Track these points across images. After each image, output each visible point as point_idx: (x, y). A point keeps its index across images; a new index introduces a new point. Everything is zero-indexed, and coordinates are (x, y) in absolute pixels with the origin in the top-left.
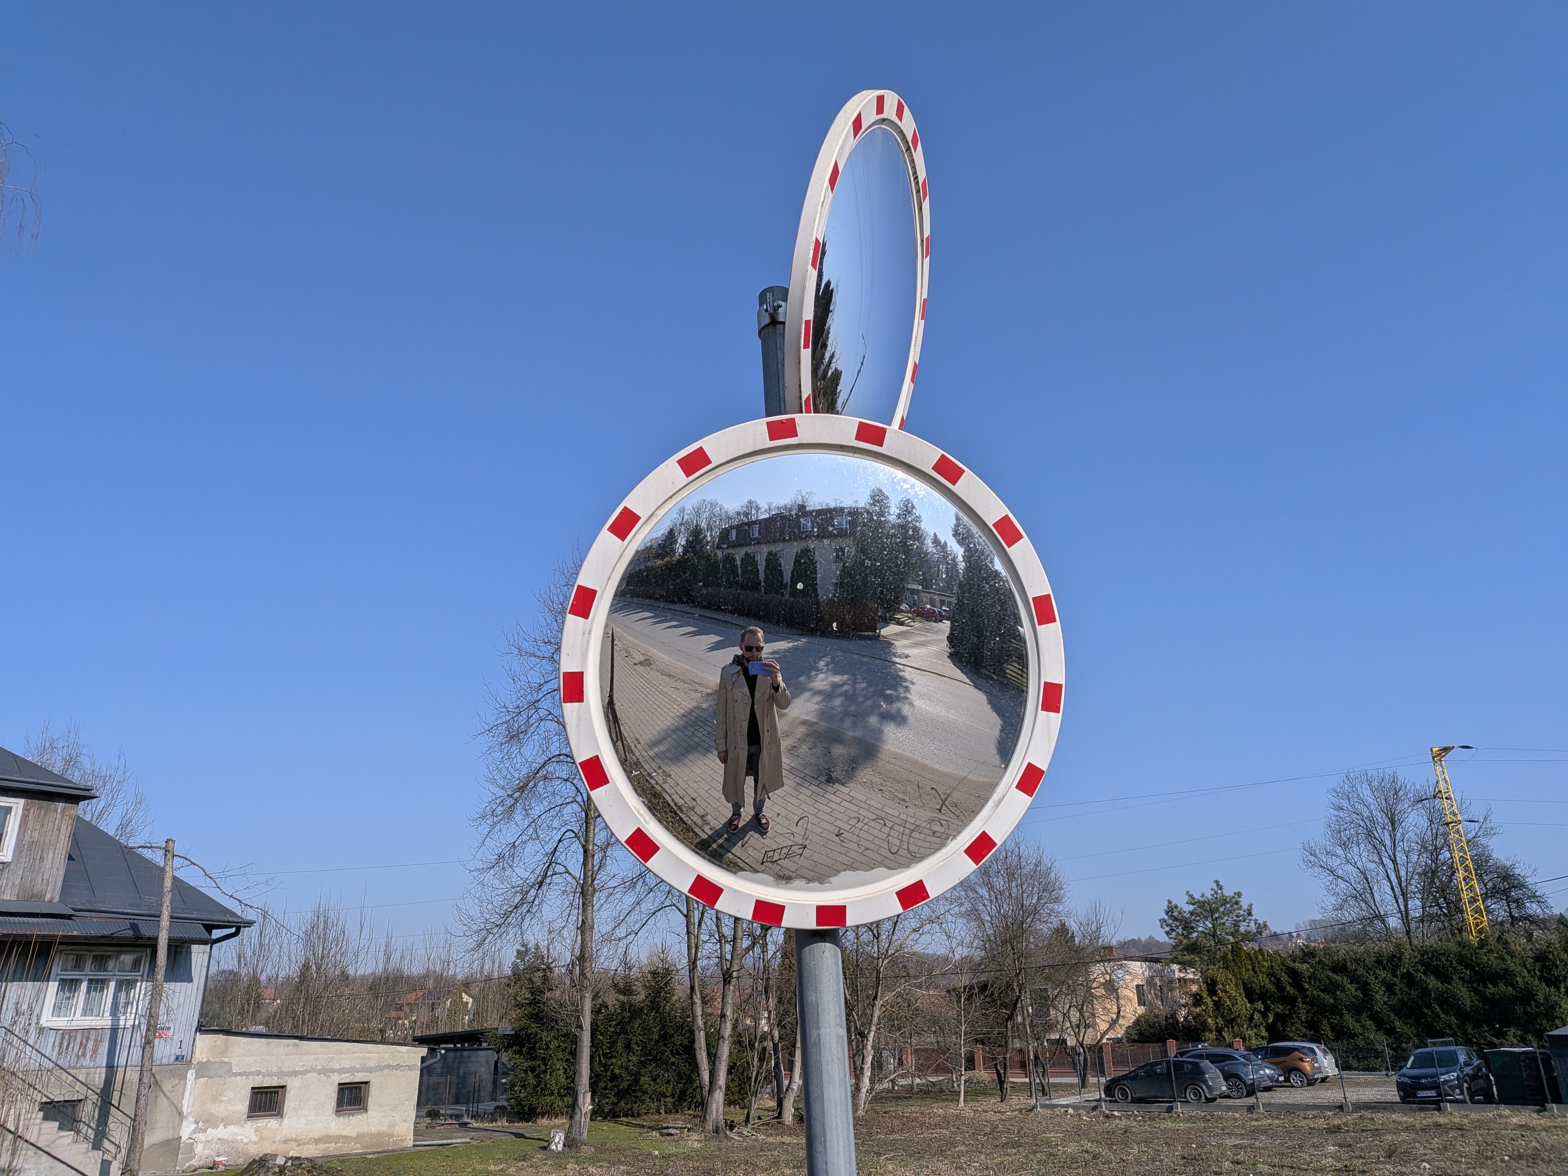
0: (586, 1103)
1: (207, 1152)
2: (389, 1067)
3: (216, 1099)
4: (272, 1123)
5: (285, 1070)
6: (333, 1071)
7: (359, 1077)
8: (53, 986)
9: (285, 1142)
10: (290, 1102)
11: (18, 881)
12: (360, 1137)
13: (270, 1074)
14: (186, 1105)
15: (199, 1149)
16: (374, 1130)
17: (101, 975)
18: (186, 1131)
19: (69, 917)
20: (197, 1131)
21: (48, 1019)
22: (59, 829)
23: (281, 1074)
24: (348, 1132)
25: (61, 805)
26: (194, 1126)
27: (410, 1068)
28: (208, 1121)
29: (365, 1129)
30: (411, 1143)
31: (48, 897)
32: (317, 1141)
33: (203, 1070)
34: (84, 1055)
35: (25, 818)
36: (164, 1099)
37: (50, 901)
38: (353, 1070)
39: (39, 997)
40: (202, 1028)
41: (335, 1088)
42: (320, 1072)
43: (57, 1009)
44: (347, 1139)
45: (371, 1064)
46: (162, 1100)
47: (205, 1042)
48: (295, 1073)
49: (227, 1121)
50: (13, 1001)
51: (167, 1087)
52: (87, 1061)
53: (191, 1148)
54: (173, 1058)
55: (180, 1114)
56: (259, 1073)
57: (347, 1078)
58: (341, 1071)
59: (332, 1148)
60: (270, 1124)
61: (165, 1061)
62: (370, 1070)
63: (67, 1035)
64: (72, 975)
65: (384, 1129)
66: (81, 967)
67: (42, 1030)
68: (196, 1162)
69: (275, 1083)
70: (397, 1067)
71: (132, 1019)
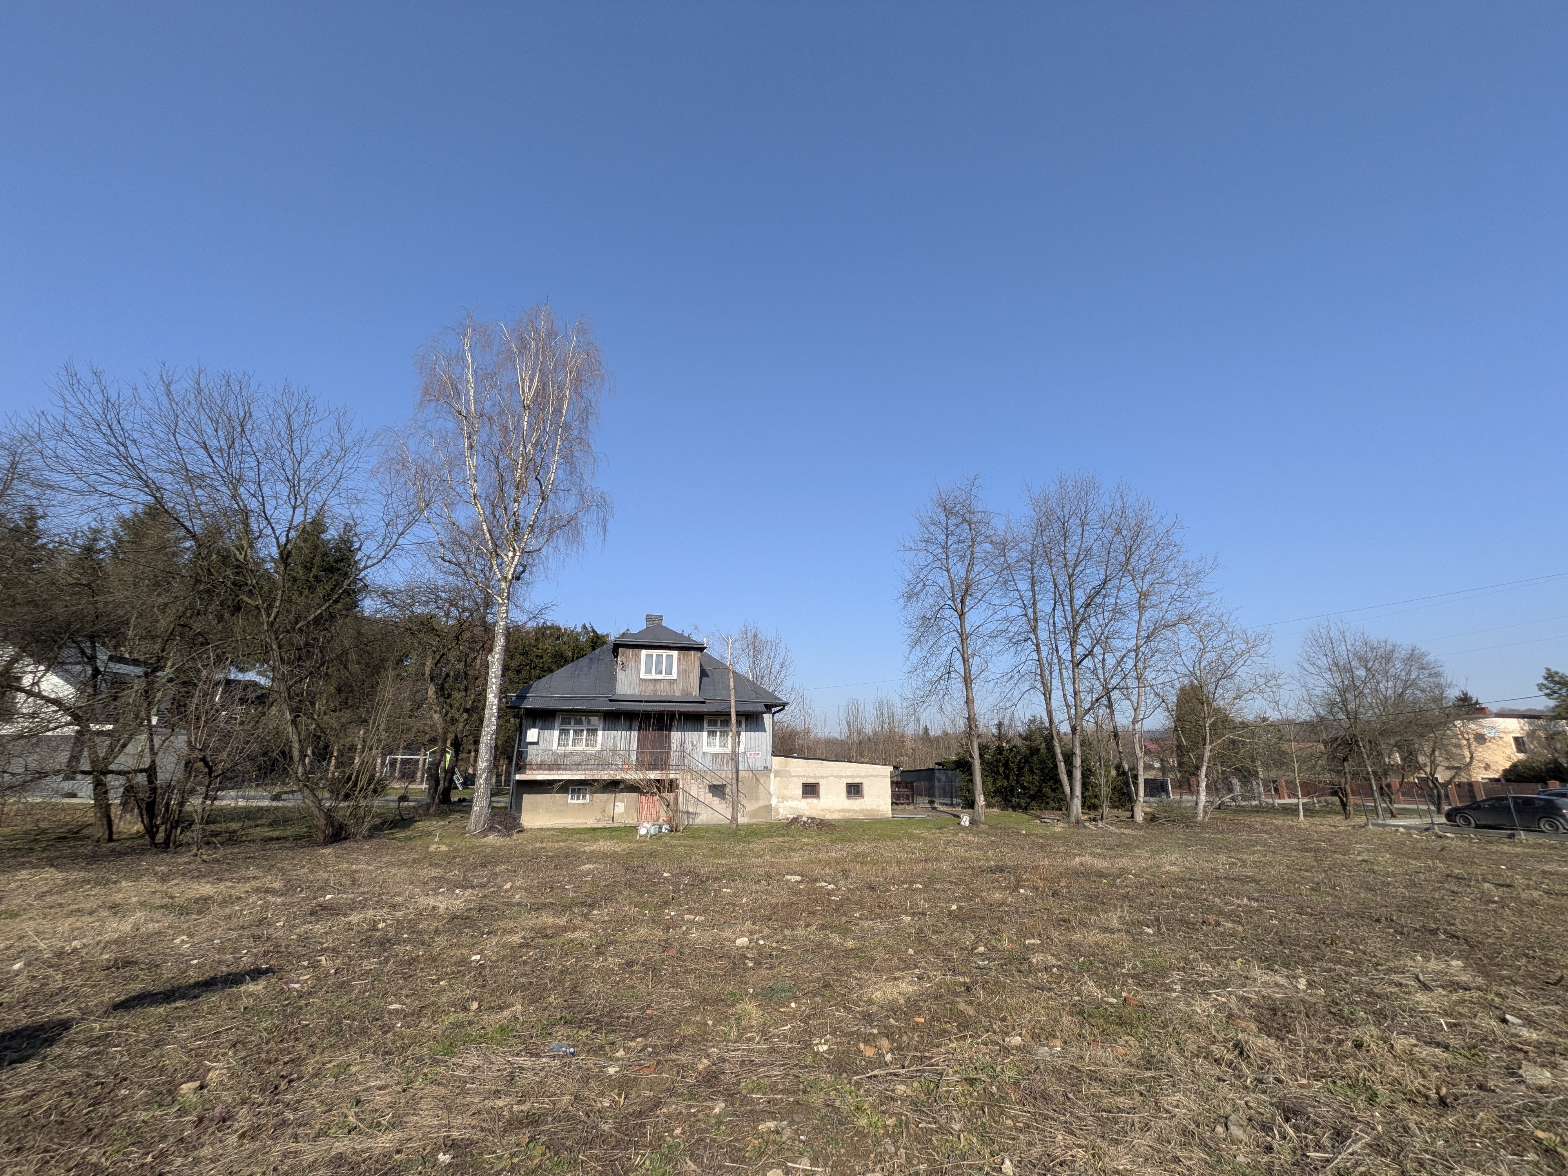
0: (981, 800)
1: (786, 812)
2: (872, 776)
3: (785, 788)
4: (815, 801)
5: (817, 775)
6: (842, 777)
7: (856, 781)
8: (705, 734)
9: (823, 810)
10: (822, 791)
11: (681, 688)
12: (861, 811)
13: (810, 777)
14: (772, 789)
15: (781, 811)
16: (869, 807)
17: (725, 729)
18: (774, 801)
19: (704, 703)
20: (779, 802)
21: (705, 749)
22: (694, 663)
23: (815, 777)
24: (854, 808)
25: (693, 653)
26: (777, 800)
27: (885, 777)
28: (783, 798)
29: (864, 807)
30: (891, 816)
31: (694, 694)
32: (839, 811)
33: (777, 774)
34: (724, 765)
35: (679, 659)
37: (696, 696)
38: (853, 777)
39: (700, 739)
40: (774, 754)
41: (845, 785)
42: (835, 777)
43: (708, 744)
44: (855, 811)
45: (863, 774)
46: (761, 787)
47: (777, 762)
48: (823, 777)
49: (793, 798)
50: (690, 740)
51: (762, 781)
52: (725, 768)
53: (777, 810)
54: (763, 768)
55: (770, 794)
56: (804, 776)
57: (850, 781)
58: (847, 777)
59: (848, 815)
60: (813, 801)
61: (759, 769)
62: (862, 777)
63: (715, 756)
64: (712, 729)
65: (874, 807)
66: (716, 725)
67: (704, 753)
68: (780, 817)
69: (813, 781)
70: (877, 776)
71: (742, 749)
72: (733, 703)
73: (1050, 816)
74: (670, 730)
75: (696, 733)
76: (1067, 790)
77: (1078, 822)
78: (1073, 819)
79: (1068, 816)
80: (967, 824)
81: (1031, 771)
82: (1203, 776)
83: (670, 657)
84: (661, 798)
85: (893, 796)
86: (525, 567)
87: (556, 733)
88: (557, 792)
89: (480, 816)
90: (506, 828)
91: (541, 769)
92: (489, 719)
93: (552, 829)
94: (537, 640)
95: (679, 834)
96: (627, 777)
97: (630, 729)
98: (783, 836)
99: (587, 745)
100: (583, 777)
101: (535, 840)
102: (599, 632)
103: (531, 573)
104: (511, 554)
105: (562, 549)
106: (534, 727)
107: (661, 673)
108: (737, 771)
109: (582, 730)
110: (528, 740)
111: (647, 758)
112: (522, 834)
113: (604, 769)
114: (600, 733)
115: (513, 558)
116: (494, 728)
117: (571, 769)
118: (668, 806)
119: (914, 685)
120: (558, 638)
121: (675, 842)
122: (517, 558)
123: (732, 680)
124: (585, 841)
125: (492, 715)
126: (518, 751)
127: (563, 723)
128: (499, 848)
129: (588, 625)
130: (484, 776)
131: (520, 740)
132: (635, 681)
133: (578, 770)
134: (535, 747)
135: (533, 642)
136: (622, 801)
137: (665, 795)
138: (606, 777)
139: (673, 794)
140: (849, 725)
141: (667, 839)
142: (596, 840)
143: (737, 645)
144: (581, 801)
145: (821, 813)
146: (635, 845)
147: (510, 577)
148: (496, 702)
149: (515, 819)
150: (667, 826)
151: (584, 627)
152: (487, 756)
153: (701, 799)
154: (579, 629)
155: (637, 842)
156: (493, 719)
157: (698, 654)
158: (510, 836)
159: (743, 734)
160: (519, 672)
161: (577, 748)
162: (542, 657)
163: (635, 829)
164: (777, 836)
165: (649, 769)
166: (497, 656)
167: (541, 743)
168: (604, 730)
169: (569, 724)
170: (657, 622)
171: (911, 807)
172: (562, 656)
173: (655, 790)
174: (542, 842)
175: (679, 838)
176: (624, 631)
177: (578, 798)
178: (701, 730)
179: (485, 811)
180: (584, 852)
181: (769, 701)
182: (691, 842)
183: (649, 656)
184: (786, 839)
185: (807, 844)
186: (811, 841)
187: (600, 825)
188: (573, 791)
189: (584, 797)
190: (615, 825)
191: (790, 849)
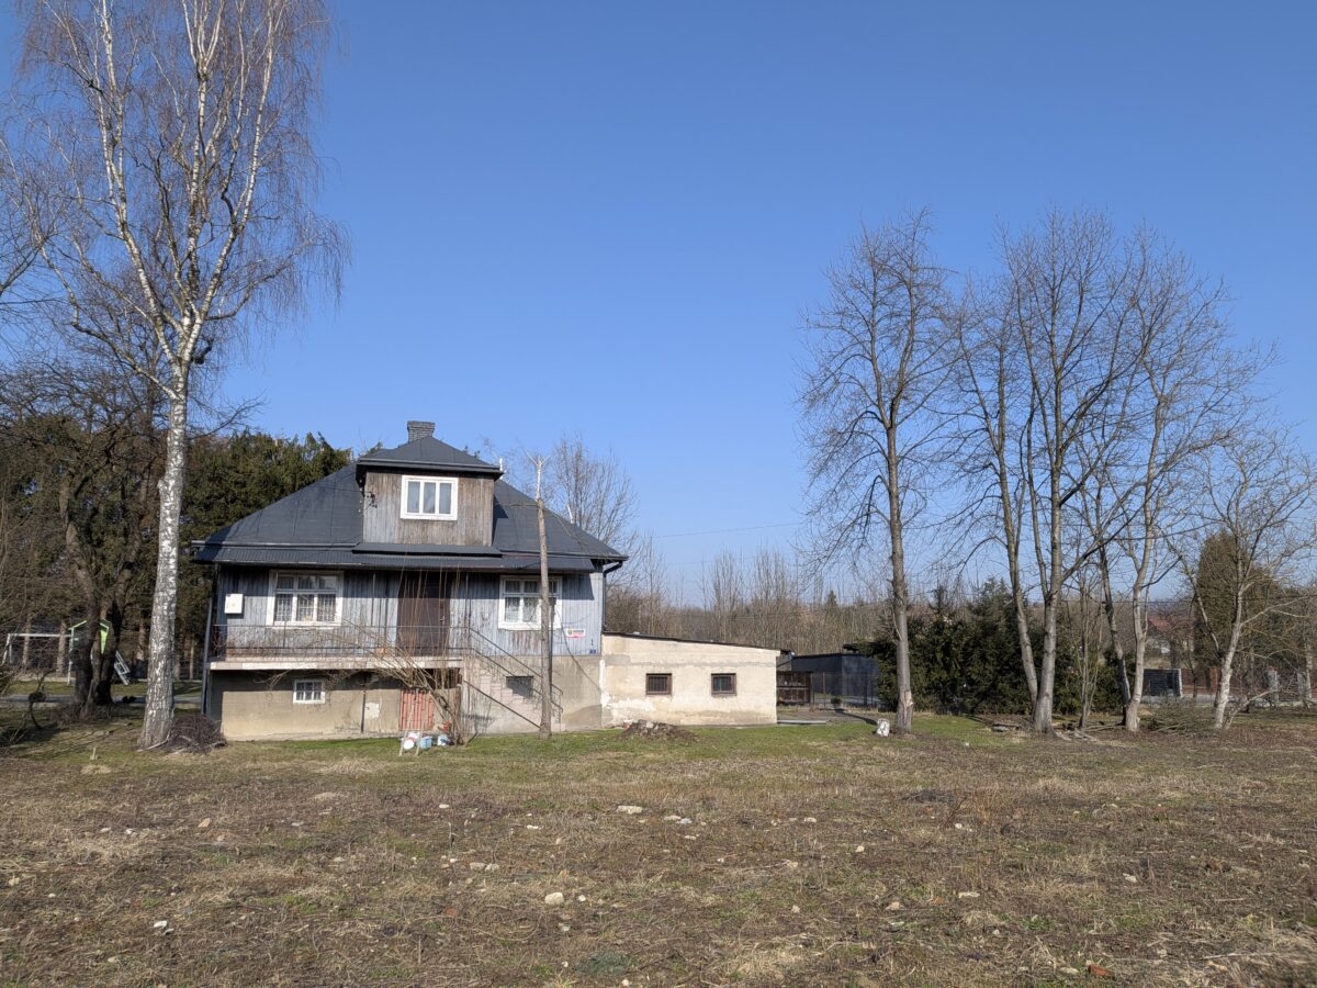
0: (907, 699)
1: (621, 716)
2: (749, 663)
3: (622, 680)
4: (665, 699)
5: (669, 662)
6: (707, 665)
7: (727, 670)
8: (502, 602)
9: (676, 713)
10: (676, 684)
11: (464, 533)
12: (733, 713)
13: (658, 665)
14: (602, 683)
15: (615, 713)
16: (744, 709)
17: (531, 595)
18: (605, 701)
19: (500, 556)
20: (611, 701)
21: (503, 624)
22: (484, 497)
23: (666, 665)
24: (723, 709)
25: (482, 480)
26: (609, 698)
27: (768, 665)
28: (618, 696)
29: (737, 708)
30: (775, 721)
31: (484, 542)
32: (700, 714)
33: (610, 660)
34: (529, 647)
35: (460, 490)
36: (587, 679)
37: (487, 545)
38: (721, 665)
39: (493, 610)
40: (605, 632)
41: (709, 677)
42: (696, 665)
43: (507, 617)
44: (723, 714)
45: (736, 661)
46: (585, 679)
47: (610, 643)
48: (678, 665)
49: (632, 696)
50: (479, 611)
51: (587, 670)
52: (531, 652)
53: (609, 713)
54: (588, 652)
55: (599, 689)
56: (650, 664)
57: (717, 671)
58: (712, 665)
59: (712, 720)
60: (661, 700)
61: (583, 653)
62: (735, 665)
63: (516, 635)
64: (513, 594)
65: (752, 708)
66: (518, 590)
67: (500, 630)
68: (614, 723)
69: (663, 671)
70: (758, 663)
71: (557, 625)
72: (544, 557)
73: (1005, 721)
74: (449, 597)
75: (487, 600)
76: (1034, 685)
77: (1045, 731)
78: (1039, 727)
79: (1033, 721)
80: (886, 733)
81: (983, 658)
82: (1228, 666)
83: (448, 486)
84: (436, 696)
85: (779, 693)
86: (210, 342)
87: (271, 601)
88: (275, 689)
89: (158, 723)
90: (198, 740)
91: (250, 654)
92: (165, 580)
93: (270, 742)
94: (234, 457)
95: (463, 748)
96: (383, 665)
97: (387, 595)
98: (617, 749)
99: (319, 619)
100: (314, 666)
101: (244, 757)
102: (335, 446)
103: (220, 351)
104: (186, 321)
105: (270, 314)
106: (235, 591)
107: (432, 510)
108: (550, 656)
109: (311, 597)
110: (227, 611)
111: (413, 638)
112: (224, 750)
113: (347, 655)
114: (340, 601)
115: (191, 327)
116: (173, 592)
117: (294, 655)
118: (445, 707)
119: (815, 532)
120: (269, 456)
121: (457, 760)
122: (196, 328)
123: (542, 523)
124: (320, 759)
125: (169, 573)
126: (213, 628)
127: (280, 586)
128: (190, 770)
129: (316, 436)
130: (161, 664)
131: (214, 611)
132: (393, 521)
133: (306, 655)
134: (238, 621)
135: (229, 461)
136: (377, 702)
137: (441, 692)
138: (350, 666)
139: (452, 691)
140: (717, 590)
141: (445, 756)
142: (338, 758)
143: (550, 470)
144: (312, 701)
145: (674, 717)
146: (397, 764)
147: (187, 357)
148: (174, 552)
149: (212, 727)
150: (445, 737)
151: (310, 439)
152: (164, 635)
153: (497, 696)
154: (302, 442)
155: (399, 760)
156: (171, 579)
157: (491, 483)
158: (204, 751)
159: (559, 602)
160: (208, 507)
161: (302, 623)
162: (244, 486)
163: (397, 741)
164: (608, 749)
165: (416, 655)
166: (172, 483)
167: (247, 615)
168: (345, 596)
169: (291, 586)
170: (423, 434)
171: (806, 709)
172: (275, 484)
173: (426, 684)
174: (255, 761)
175: (463, 754)
176: (374, 445)
177: (308, 697)
178: (496, 597)
179: (165, 715)
180: (320, 775)
181: (599, 554)
182: (481, 759)
183: (414, 486)
184: (623, 754)
185: (652, 762)
186: (658, 757)
187: (343, 736)
188: (300, 688)
189: (318, 696)
190: (366, 735)
191: (627, 768)
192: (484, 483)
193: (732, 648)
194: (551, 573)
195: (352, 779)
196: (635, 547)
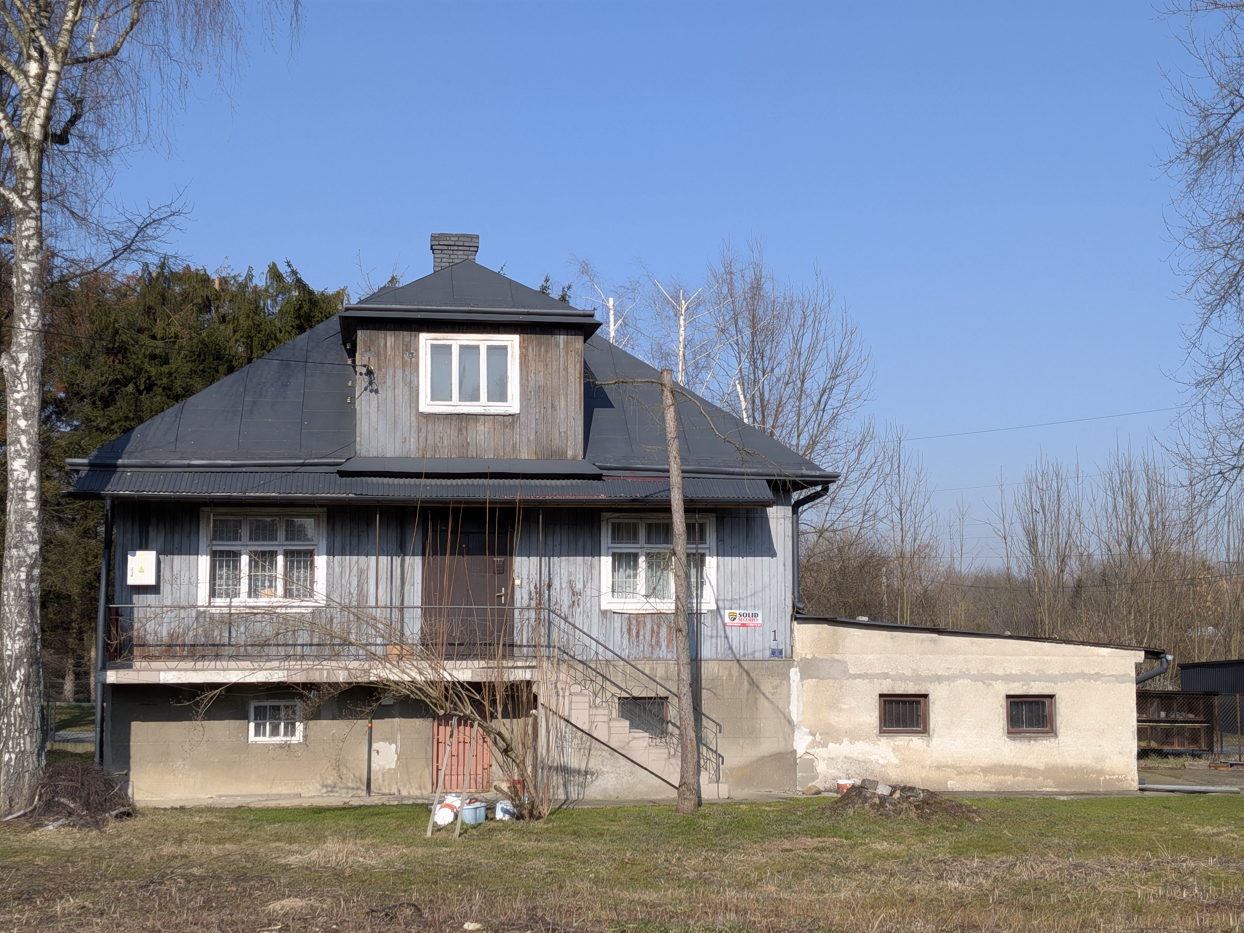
1: (833, 772)
2: (1083, 675)
3: (833, 706)
4: (915, 742)
5: (924, 673)
6: (996, 678)
7: (1037, 688)
8: (606, 562)
9: (939, 768)
10: (937, 714)
11: (532, 437)
12: (1050, 771)
13: (902, 678)
14: (795, 711)
15: (821, 767)
16: (1072, 762)
17: (656, 548)
18: (801, 742)
19: (598, 477)
20: (813, 744)
21: (608, 602)
22: (566, 369)
23: (918, 678)
24: (1030, 761)
25: (562, 339)
26: (810, 738)
27: (1119, 679)
28: (826, 734)
29: (1057, 760)
30: (1135, 786)
31: (570, 453)
32: (986, 771)
33: (810, 669)
34: (658, 644)
35: (524, 357)
36: (766, 703)
37: (574, 459)
38: (1025, 678)
39: (592, 575)
40: (799, 616)
41: (1003, 702)
42: (975, 679)
43: (616, 589)
44: (1030, 771)
45: (1054, 670)
46: (764, 704)
48: (939, 679)
49: (854, 736)
50: (565, 579)
51: (766, 687)
52: (663, 652)
53: (810, 766)
54: (768, 653)
55: (790, 722)
56: (886, 676)
57: (1018, 689)
58: (1008, 678)
59: (1009, 782)
60: (910, 742)
61: (759, 656)
62: (1053, 679)
63: (634, 621)
64: (626, 548)
65: (1088, 761)
66: (634, 538)
67: (604, 613)
68: (819, 784)
69: (911, 689)
70: (1098, 676)
71: (708, 603)
75: (579, 559)
83: (501, 351)
84: (487, 731)
85: (1141, 734)
86: (78, 103)
87: (204, 562)
88: (210, 716)
89: (19, 776)
90: (87, 805)
91: (173, 657)
92: (20, 528)
93: (210, 809)
94: (149, 311)
95: (539, 825)
96: (394, 677)
97: (402, 550)
98: (820, 832)
99: (288, 593)
100: (277, 677)
101: (162, 835)
102: (317, 286)
103: (100, 122)
104: (33, 68)
105: (176, 44)
106: (144, 546)
107: (474, 397)
108: (695, 661)
109: (273, 554)
110: (131, 580)
111: (443, 627)
112: (129, 823)
113: (336, 656)
114: (321, 561)
115: (41, 78)
116: (34, 549)
117: (247, 657)
118: (506, 751)
119: (1213, 419)
120: (206, 306)
121: (528, 845)
122: (51, 79)
123: (670, 414)
124: (291, 840)
125: (25, 516)
126: (108, 610)
127: (217, 535)
128: (69, 857)
129: (283, 269)
130: (20, 674)
131: (110, 584)
132: (406, 418)
133: (269, 658)
134: (151, 599)
136: (391, 740)
137: (502, 725)
138: (341, 677)
139: (518, 724)
141: (505, 839)
142: (321, 838)
143: (704, 316)
144: (280, 739)
145: (934, 775)
146: (420, 852)
147: (37, 132)
148: (33, 480)
149: (109, 784)
150: (507, 804)
151: (275, 274)
152: (22, 624)
153: (601, 733)
154: (261, 281)
155: (426, 843)
156: (30, 526)
157: (577, 342)
158: (98, 825)
159: (711, 562)
160: (108, 401)
161: (262, 601)
162: (165, 360)
163: (426, 809)
164: (805, 833)
165: (449, 657)
166: (24, 357)
167: (165, 588)
168: (331, 552)
169: (236, 537)
170: (460, 256)
171: (1202, 764)
172: (218, 357)
173: (468, 710)
174: (180, 841)
175: (539, 836)
176: (384, 281)
177: (275, 732)
178: (596, 552)
179: (31, 763)
180: (286, 868)
181: (790, 472)
182: (570, 845)
184: (829, 841)
185: (884, 857)
186: (897, 848)
187: (335, 800)
188: (260, 715)
189: (291, 730)
190: (375, 800)
191: (836, 868)
192: (567, 343)
193: (1046, 646)
194: (691, 507)
195: (338, 875)
196: (867, 459)
